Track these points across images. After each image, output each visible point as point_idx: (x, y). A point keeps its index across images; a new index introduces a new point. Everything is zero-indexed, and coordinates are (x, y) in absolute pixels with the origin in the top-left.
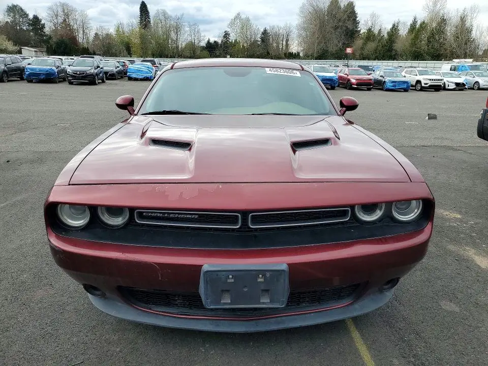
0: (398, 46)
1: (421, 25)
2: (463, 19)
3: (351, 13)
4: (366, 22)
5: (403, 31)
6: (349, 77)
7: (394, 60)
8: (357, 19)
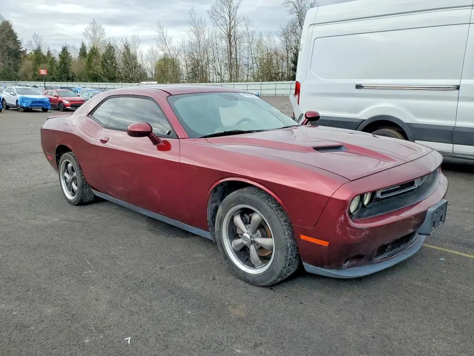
0: (74, 69)
1: (92, 50)
2: (127, 48)
3: (9, 32)
4: (30, 43)
5: (74, 54)
6: (60, 99)
7: (73, 82)
8: (18, 39)
